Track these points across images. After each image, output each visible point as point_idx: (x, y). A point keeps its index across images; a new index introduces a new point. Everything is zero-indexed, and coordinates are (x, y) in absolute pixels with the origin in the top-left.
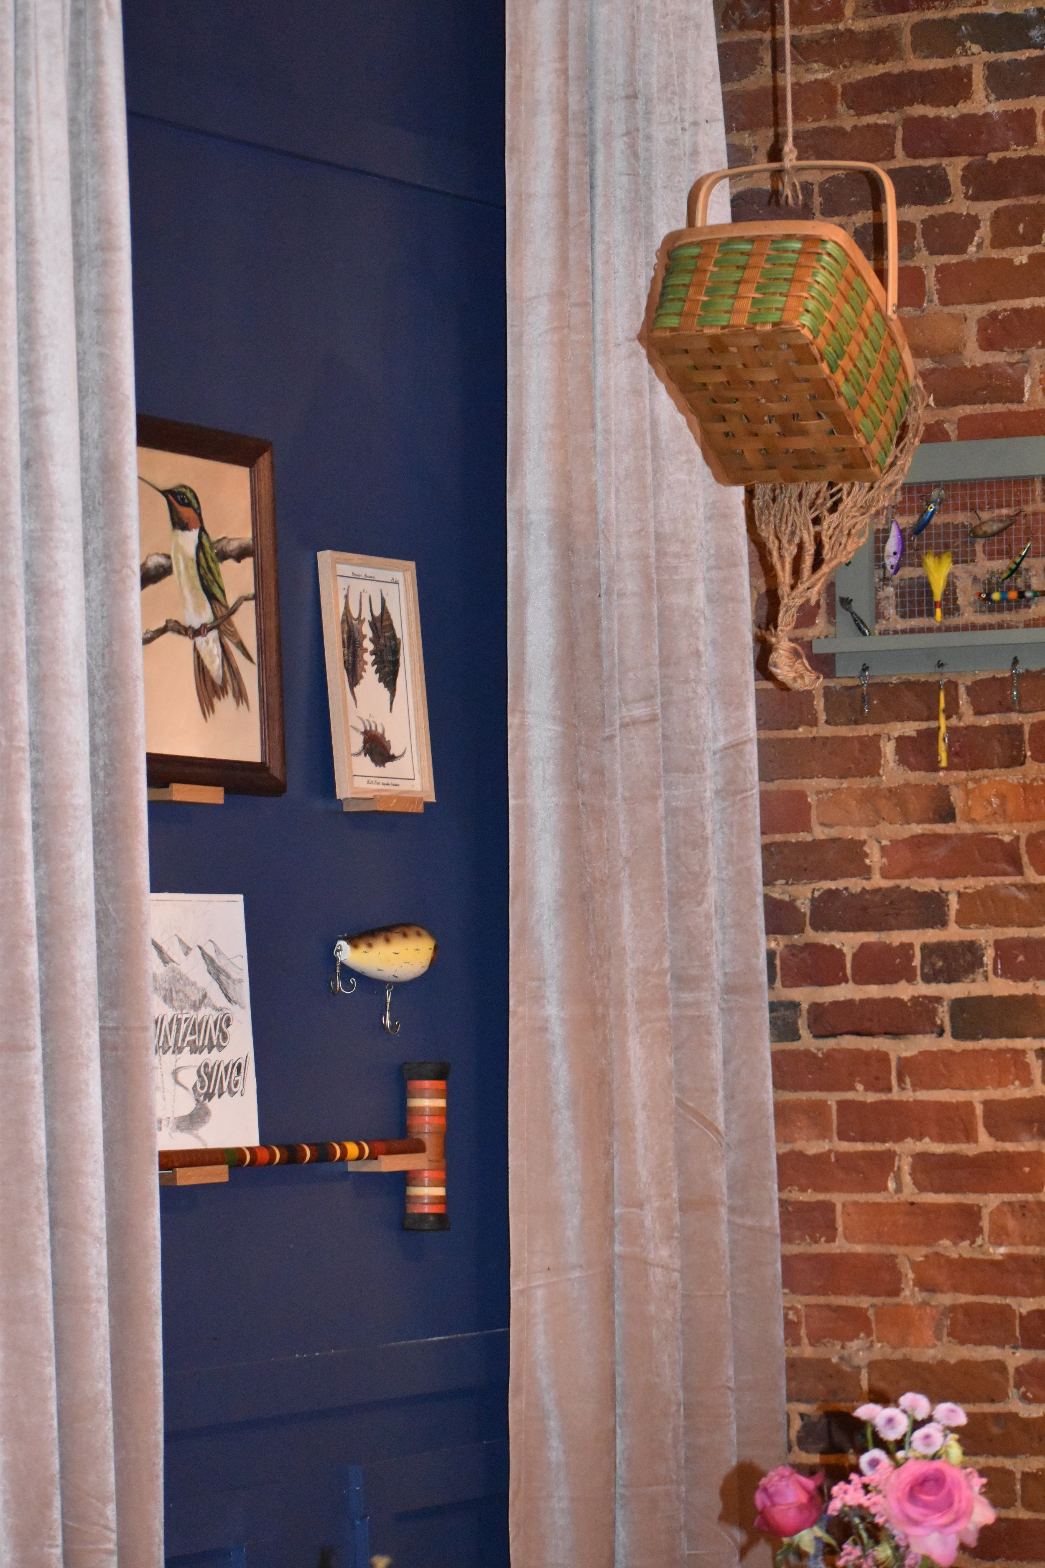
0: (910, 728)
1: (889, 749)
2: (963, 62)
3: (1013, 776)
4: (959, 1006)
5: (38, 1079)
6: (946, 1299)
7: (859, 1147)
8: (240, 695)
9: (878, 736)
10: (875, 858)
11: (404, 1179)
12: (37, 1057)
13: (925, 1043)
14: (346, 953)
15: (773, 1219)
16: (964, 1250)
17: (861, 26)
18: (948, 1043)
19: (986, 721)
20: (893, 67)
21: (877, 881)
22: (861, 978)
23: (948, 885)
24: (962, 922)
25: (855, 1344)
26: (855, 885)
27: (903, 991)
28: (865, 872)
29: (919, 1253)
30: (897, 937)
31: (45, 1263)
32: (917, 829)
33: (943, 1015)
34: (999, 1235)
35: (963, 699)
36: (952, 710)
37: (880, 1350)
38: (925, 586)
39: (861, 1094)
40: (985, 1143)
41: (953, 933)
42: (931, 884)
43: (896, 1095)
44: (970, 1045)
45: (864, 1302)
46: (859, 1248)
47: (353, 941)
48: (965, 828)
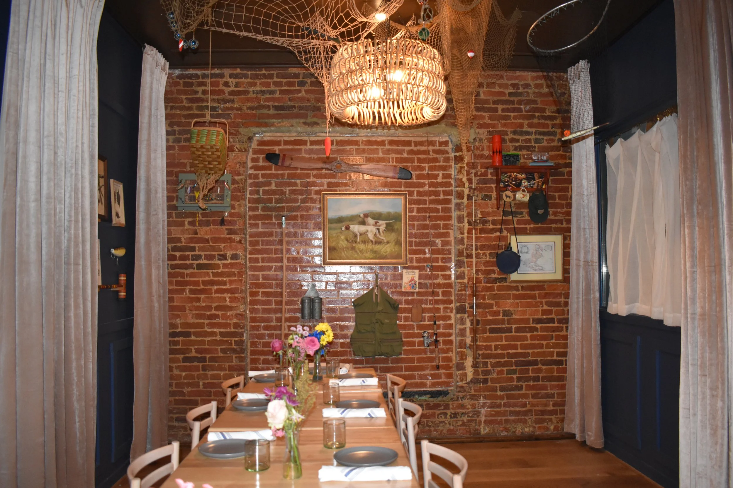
0: (190, 220)
1: (186, 223)
2: (204, 113)
3: (208, 228)
4: (197, 265)
6: (194, 312)
7: (179, 287)
8: (102, 203)
9: (184, 221)
10: (183, 240)
11: (118, 292)
13: (192, 270)
14: (113, 251)
15: (167, 299)
16: (198, 304)
17: (186, 105)
18: (196, 270)
19: (204, 219)
20: (192, 112)
21: (183, 244)
22: (180, 260)
23: (196, 245)
24: (199, 251)
25: (177, 320)
26: (179, 245)
27: (188, 262)
28: (182, 243)
29: (189, 305)
30: (187, 253)
32: (191, 236)
33: (195, 266)
34: (204, 302)
35: (200, 215)
36: (198, 217)
37: (182, 321)
38: (195, 197)
39: (180, 279)
40: (202, 287)
41: (197, 253)
42: (193, 245)
43: (186, 279)
44: (200, 271)
45: (179, 313)
46: (178, 304)
47: (115, 248)
48: (200, 236)
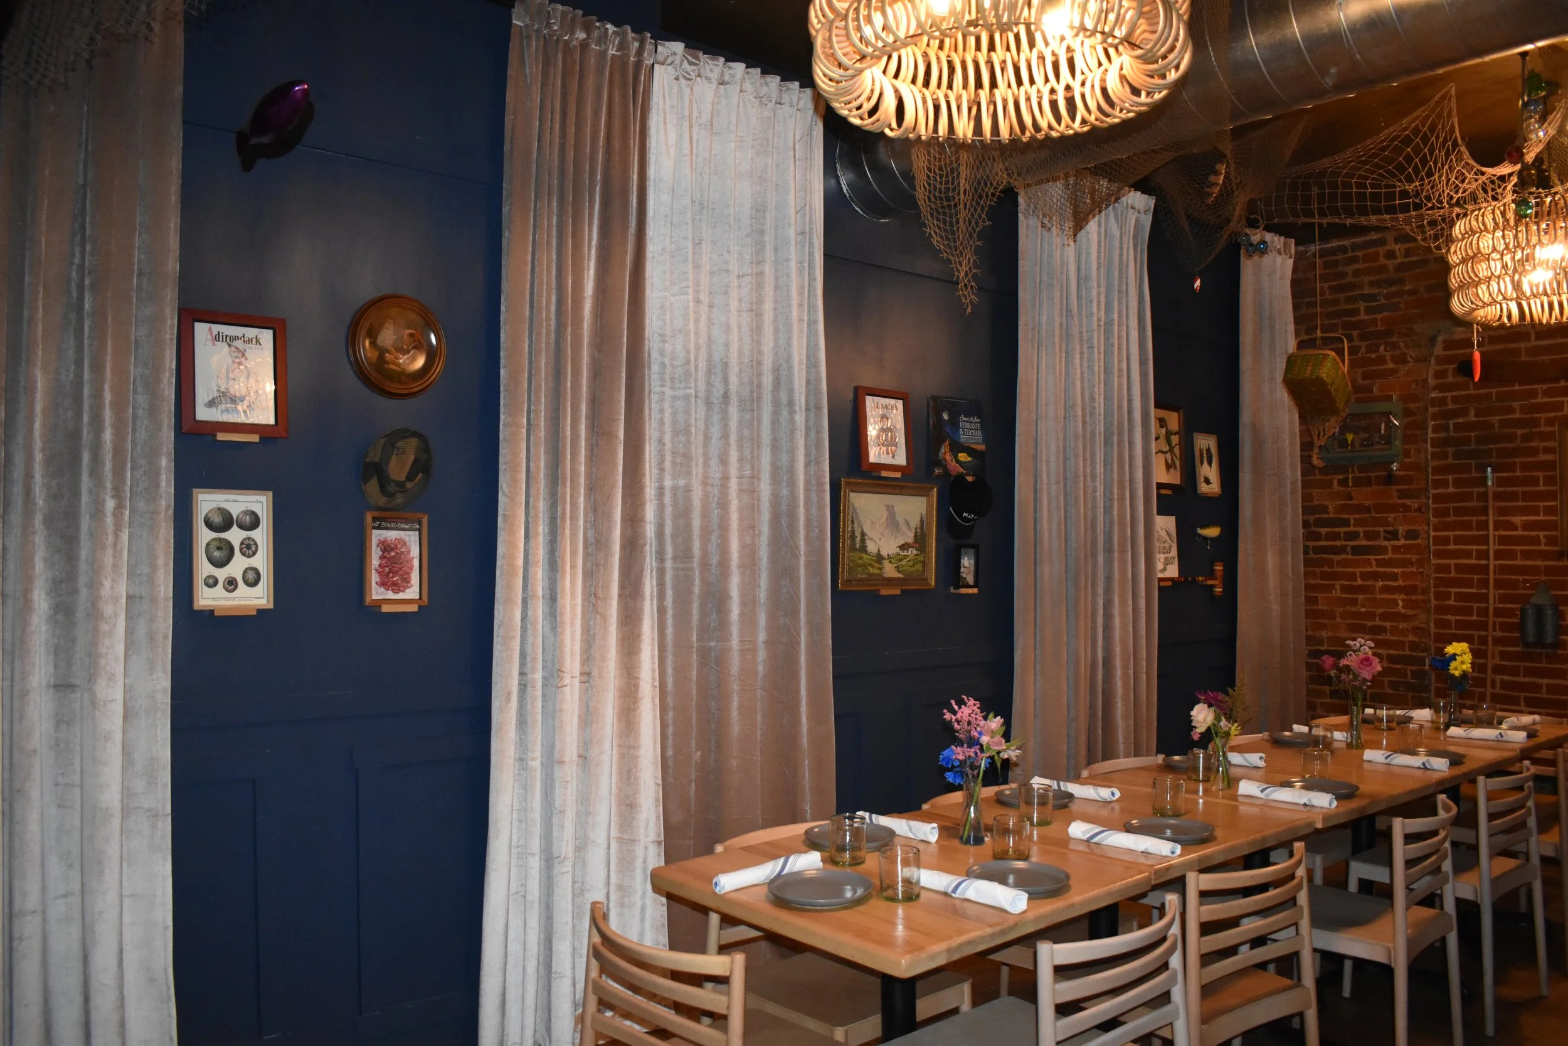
0: (1341, 477)
1: (1335, 482)
2: (1357, 306)
3: (1369, 489)
4: (1353, 547)
5: (1130, 559)
6: (1349, 621)
7: (1325, 582)
8: (1176, 468)
9: (1332, 479)
10: (1331, 509)
11: (1213, 586)
12: (1130, 554)
13: (1344, 556)
14: (1200, 531)
15: (1303, 599)
16: (1354, 609)
17: (1330, 297)
18: (1350, 556)
19: (1362, 475)
20: (1339, 308)
21: (1332, 515)
22: (1327, 540)
23: (1351, 516)
24: (1355, 526)
25: (1323, 632)
26: (1327, 516)
27: (1338, 543)
28: (1328, 513)
29: (1341, 610)
30: (1337, 530)
31: (1130, 603)
32: (1343, 502)
33: (1349, 549)
34: (1363, 606)
35: (1356, 469)
36: (1353, 472)
37: (1330, 634)
38: (1346, 440)
39: (1326, 569)
40: (1360, 582)
41: (1352, 529)
42: (1347, 516)
43: (1336, 569)
44: (1356, 557)
45: (1326, 621)
46: (1325, 608)
47: (1201, 528)
48: (1356, 502)
